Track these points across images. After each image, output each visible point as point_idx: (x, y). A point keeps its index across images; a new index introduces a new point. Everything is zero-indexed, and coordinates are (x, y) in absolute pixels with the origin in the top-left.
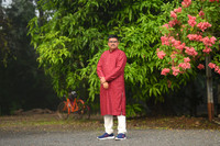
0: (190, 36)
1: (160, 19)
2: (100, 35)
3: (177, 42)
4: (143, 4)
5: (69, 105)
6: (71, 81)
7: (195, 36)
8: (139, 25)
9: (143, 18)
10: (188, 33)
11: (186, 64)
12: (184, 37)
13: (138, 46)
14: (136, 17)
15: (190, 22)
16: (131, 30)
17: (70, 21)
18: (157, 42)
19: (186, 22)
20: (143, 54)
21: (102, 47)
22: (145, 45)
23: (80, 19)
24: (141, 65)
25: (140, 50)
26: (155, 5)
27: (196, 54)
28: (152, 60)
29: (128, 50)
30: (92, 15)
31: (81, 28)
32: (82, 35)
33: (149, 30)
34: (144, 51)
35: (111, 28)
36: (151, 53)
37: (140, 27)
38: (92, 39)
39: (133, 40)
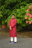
1: (26, 7)
3: (31, 15)
4: (21, 3)
5: (3, 26)
6: (3, 23)
9: (21, 7)
13: (20, 14)
16: (18, 10)
17: (3, 7)
18: (25, 13)
20: (21, 16)
21: (11, 14)
23: (5, 7)
24: (21, 19)
26: (24, 4)
28: (24, 18)
29: (17, 15)
30: (8, 6)
31: (5, 9)
32: (6, 11)
33: (23, 10)
34: (21, 15)
35: (13, 9)
36: (23, 16)
37: (21, 9)
38: (8, 12)
39: (19, 13)
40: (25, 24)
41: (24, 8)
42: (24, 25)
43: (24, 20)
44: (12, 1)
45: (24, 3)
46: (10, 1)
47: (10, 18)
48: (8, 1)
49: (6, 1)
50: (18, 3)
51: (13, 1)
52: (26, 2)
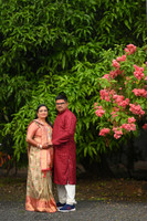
0: (136, 91)
1: (98, 67)
2: (27, 83)
3: (119, 97)
4: (79, 50)
7: (142, 91)
8: (73, 74)
9: (79, 65)
10: (133, 88)
11: (130, 125)
12: (128, 91)
13: (72, 99)
14: (70, 64)
15: (136, 73)
16: (64, 80)
18: (94, 94)
19: (131, 74)
20: (78, 108)
21: (30, 99)
22: (80, 98)
23: (4, 65)
25: (74, 103)
26: (92, 51)
27: (143, 113)
28: (89, 115)
30: (19, 61)
31: (6, 76)
32: (7, 84)
33: (85, 81)
35: (41, 76)
36: (88, 107)
37: (75, 76)
38: (19, 89)
40: (95, 146)
41: (88, 72)
42: (89, 150)
43: (91, 123)
44: (37, 38)
45: (91, 47)
46: (27, 39)
47: (25, 117)
48: (20, 37)
49: (8, 36)
50: (66, 47)
51: (42, 38)
52: (98, 43)
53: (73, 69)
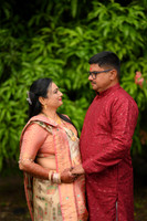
2: (14, 42)
16: (77, 34)
37: (94, 28)
39: (82, 54)
47: (12, 98)
53: (91, 16)
